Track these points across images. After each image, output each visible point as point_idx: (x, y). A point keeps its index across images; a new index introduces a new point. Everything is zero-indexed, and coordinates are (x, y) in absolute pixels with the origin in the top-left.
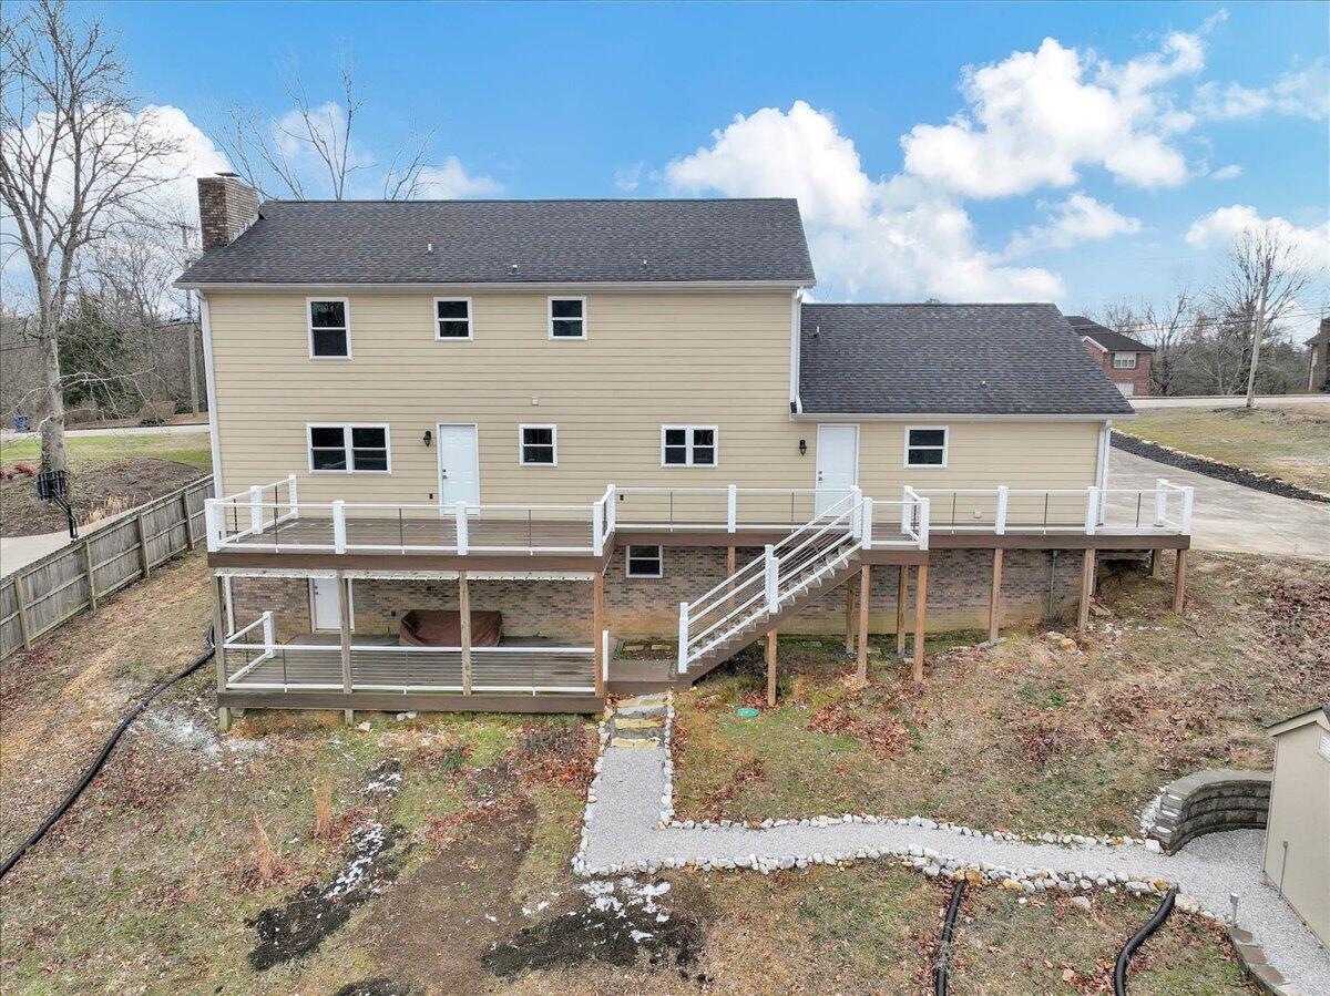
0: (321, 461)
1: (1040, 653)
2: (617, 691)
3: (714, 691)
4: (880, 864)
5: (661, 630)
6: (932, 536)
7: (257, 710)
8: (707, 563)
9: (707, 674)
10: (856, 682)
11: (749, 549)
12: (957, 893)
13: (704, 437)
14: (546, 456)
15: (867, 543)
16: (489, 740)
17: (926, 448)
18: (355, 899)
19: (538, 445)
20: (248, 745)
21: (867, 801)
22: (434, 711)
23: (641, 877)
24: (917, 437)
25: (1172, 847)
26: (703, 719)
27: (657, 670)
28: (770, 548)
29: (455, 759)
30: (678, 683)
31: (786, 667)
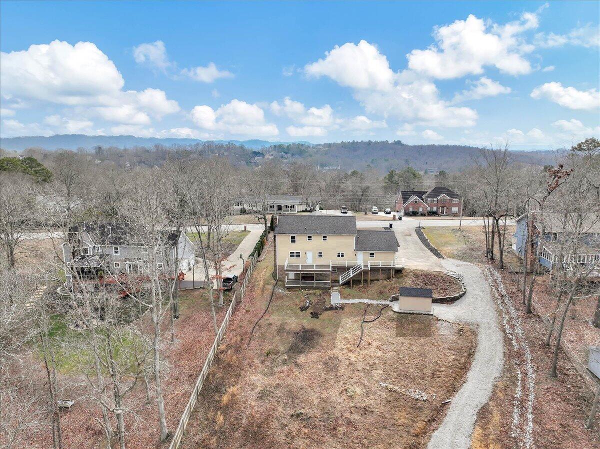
0: (291, 256)
1: (385, 282)
2: (332, 286)
3: (344, 287)
4: (362, 303)
5: (337, 279)
6: (371, 267)
7: (289, 289)
8: (343, 270)
9: (344, 284)
10: (361, 286)
11: (348, 269)
12: (369, 305)
13: (342, 254)
14: (321, 256)
15: (363, 269)
16: (318, 292)
17: (372, 255)
18: (309, 306)
19: (320, 255)
20: (288, 292)
21: (361, 298)
22: (310, 289)
23: (338, 304)
24: (371, 254)
25: (391, 301)
26: (343, 290)
27: (337, 284)
28: (351, 269)
29: (315, 294)
30: (340, 285)
31: (353, 284)
